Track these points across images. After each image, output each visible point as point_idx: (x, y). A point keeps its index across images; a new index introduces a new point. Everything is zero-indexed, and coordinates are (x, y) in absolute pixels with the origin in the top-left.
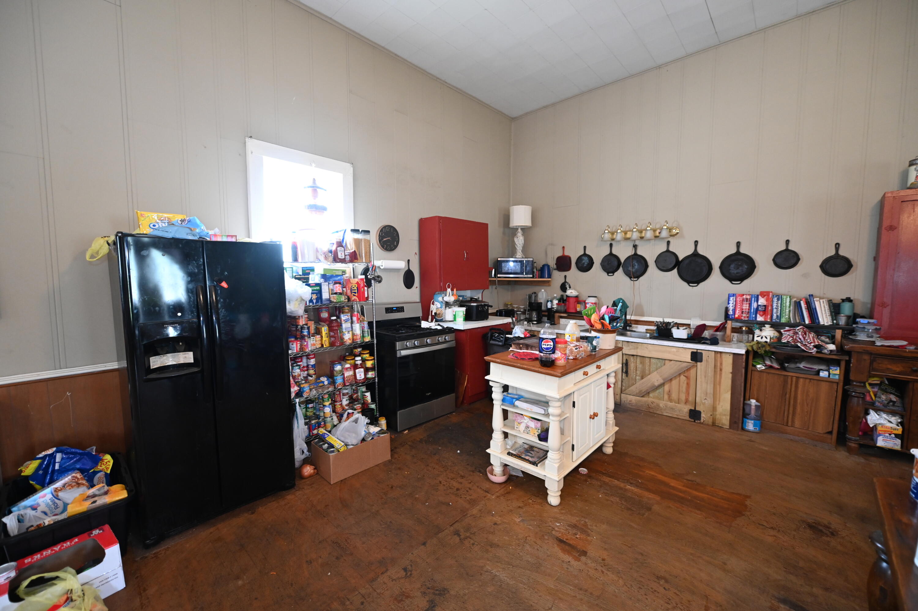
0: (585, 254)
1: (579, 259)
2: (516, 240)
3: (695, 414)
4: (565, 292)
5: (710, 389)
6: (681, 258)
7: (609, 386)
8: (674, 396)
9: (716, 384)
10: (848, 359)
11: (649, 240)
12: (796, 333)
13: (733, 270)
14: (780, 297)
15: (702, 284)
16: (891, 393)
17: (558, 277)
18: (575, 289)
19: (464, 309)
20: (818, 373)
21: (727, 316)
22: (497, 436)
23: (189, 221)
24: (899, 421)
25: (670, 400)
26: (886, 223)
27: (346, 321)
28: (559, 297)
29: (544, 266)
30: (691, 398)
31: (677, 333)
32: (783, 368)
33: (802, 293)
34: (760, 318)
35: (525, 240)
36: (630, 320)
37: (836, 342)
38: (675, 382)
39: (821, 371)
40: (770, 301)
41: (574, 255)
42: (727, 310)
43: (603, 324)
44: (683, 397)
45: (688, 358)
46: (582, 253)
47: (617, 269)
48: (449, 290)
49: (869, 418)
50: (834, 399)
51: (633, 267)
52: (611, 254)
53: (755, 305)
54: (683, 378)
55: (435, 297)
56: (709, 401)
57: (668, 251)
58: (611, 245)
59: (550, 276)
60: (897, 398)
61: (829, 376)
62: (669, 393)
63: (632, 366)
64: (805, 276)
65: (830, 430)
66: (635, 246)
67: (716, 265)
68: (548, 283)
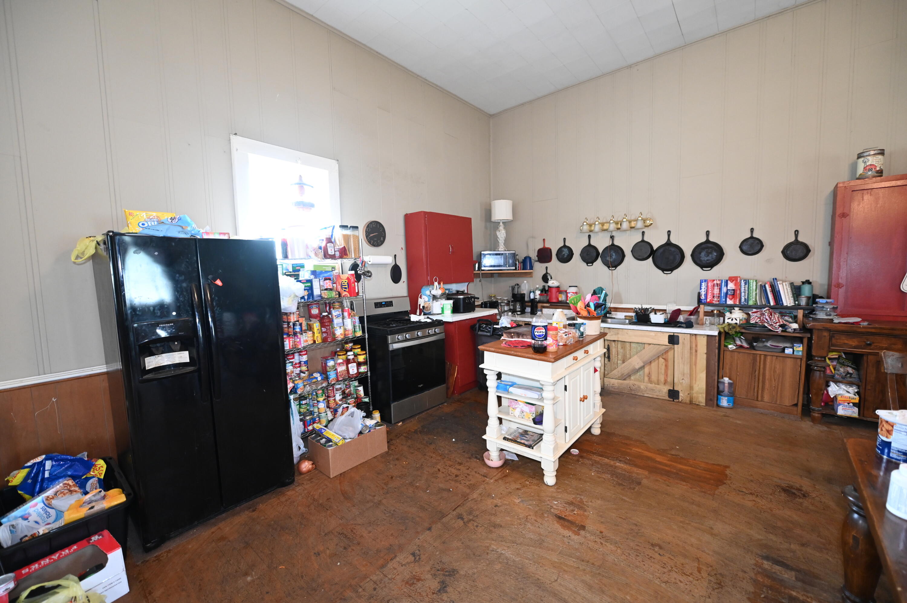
0: (565, 246)
1: (560, 251)
2: (498, 233)
3: (673, 394)
4: (547, 283)
5: (687, 370)
6: (655, 248)
7: (596, 370)
8: (654, 377)
9: (693, 364)
10: (809, 336)
11: (625, 231)
12: (763, 314)
13: (703, 257)
14: (747, 282)
15: (675, 272)
16: (848, 366)
17: (539, 269)
18: (556, 280)
19: (451, 302)
20: (783, 350)
21: (699, 301)
22: (492, 422)
23: (180, 219)
24: (856, 391)
25: (650, 381)
26: (839, 211)
27: (337, 317)
28: (541, 287)
29: (525, 258)
30: (670, 379)
31: (655, 318)
32: (752, 347)
33: (766, 278)
34: (730, 302)
35: (507, 233)
36: (610, 308)
37: (799, 321)
38: (654, 365)
39: (786, 349)
40: (738, 285)
41: (554, 247)
42: (699, 295)
43: (589, 312)
44: (662, 378)
45: (666, 341)
46: (562, 245)
47: (596, 259)
48: (436, 284)
49: (830, 389)
50: (798, 373)
51: (611, 257)
52: (590, 245)
53: (724, 290)
54: (661, 360)
55: (423, 290)
56: (686, 381)
57: (643, 241)
58: (589, 237)
59: (531, 268)
60: (854, 370)
61: (793, 353)
62: (649, 375)
63: (613, 351)
64: (769, 261)
65: (796, 402)
66: (612, 237)
67: (688, 253)
68: (530, 275)
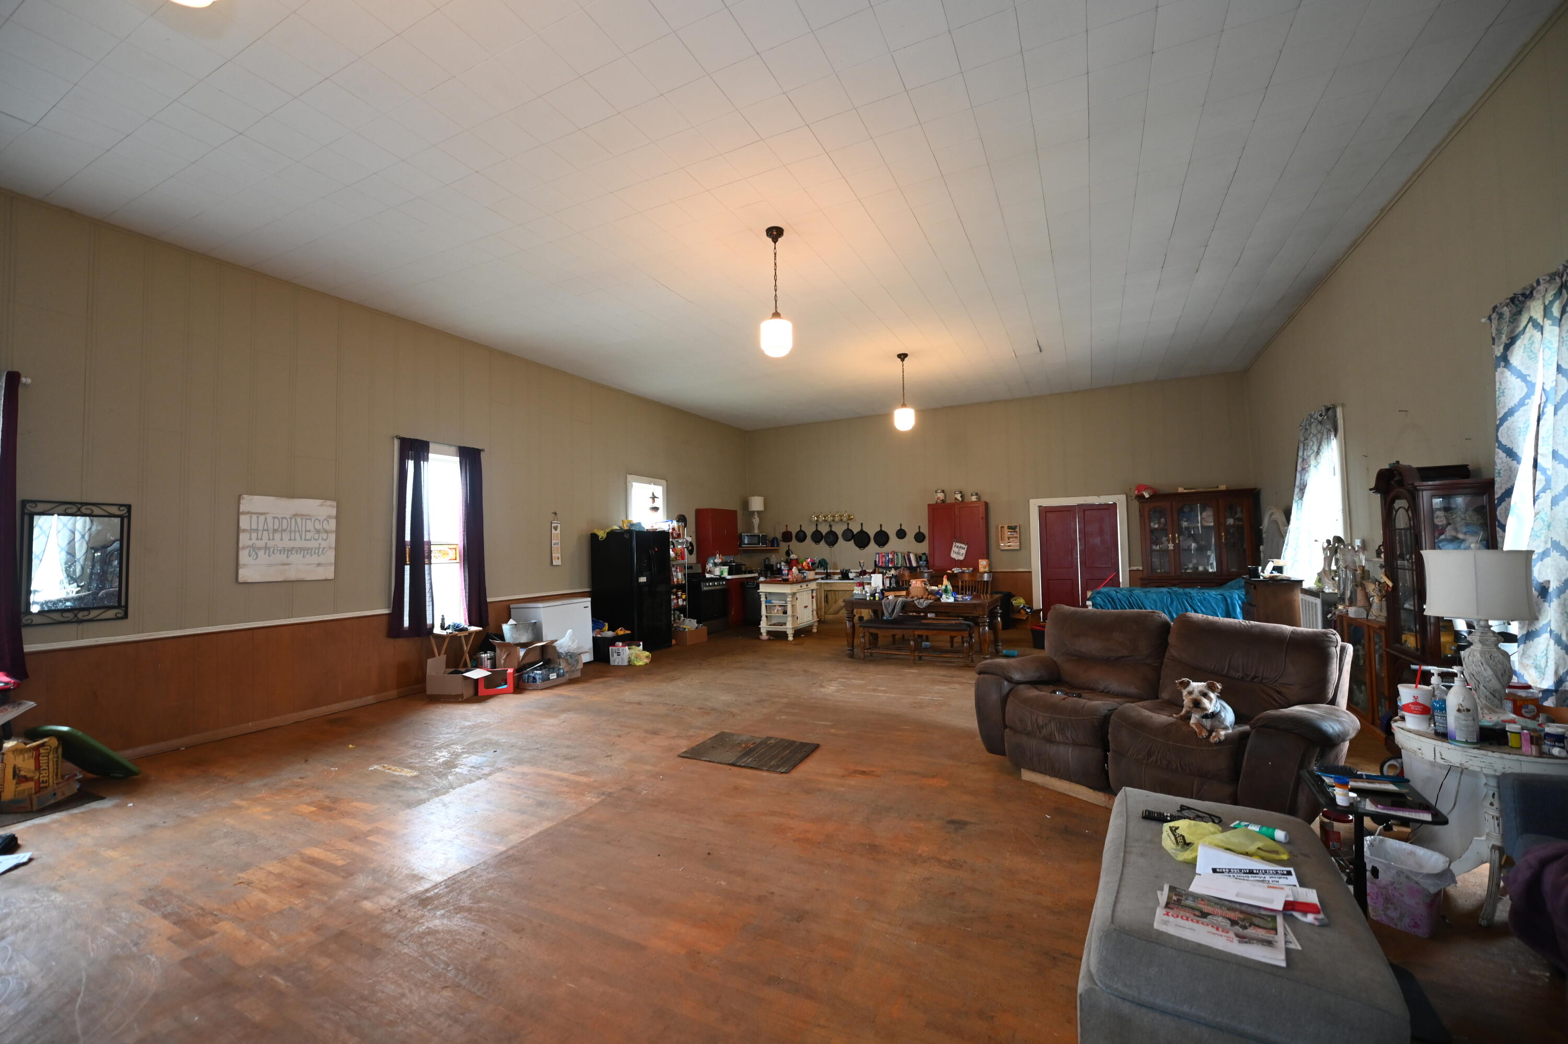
0: (801, 531)
1: (797, 534)
2: (754, 521)
4: (789, 556)
6: (855, 533)
7: (813, 597)
11: (838, 522)
13: (879, 539)
15: (866, 548)
17: (784, 546)
18: (795, 554)
19: (728, 567)
21: (876, 565)
22: (764, 619)
27: (674, 571)
28: (785, 560)
29: (774, 538)
31: (851, 575)
33: (906, 551)
34: (890, 566)
35: (760, 520)
36: (830, 573)
40: (893, 556)
41: (794, 530)
42: (875, 561)
43: (808, 566)
46: (799, 529)
47: (821, 540)
48: (718, 555)
51: (830, 538)
52: (817, 530)
53: (887, 558)
55: (709, 560)
57: (848, 529)
58: (817, 525)
59: (778, 546)
63: (830, 597)
64: (907, 542)
66: (830, 526)
67: (872, 537)
68: (776, 551)
